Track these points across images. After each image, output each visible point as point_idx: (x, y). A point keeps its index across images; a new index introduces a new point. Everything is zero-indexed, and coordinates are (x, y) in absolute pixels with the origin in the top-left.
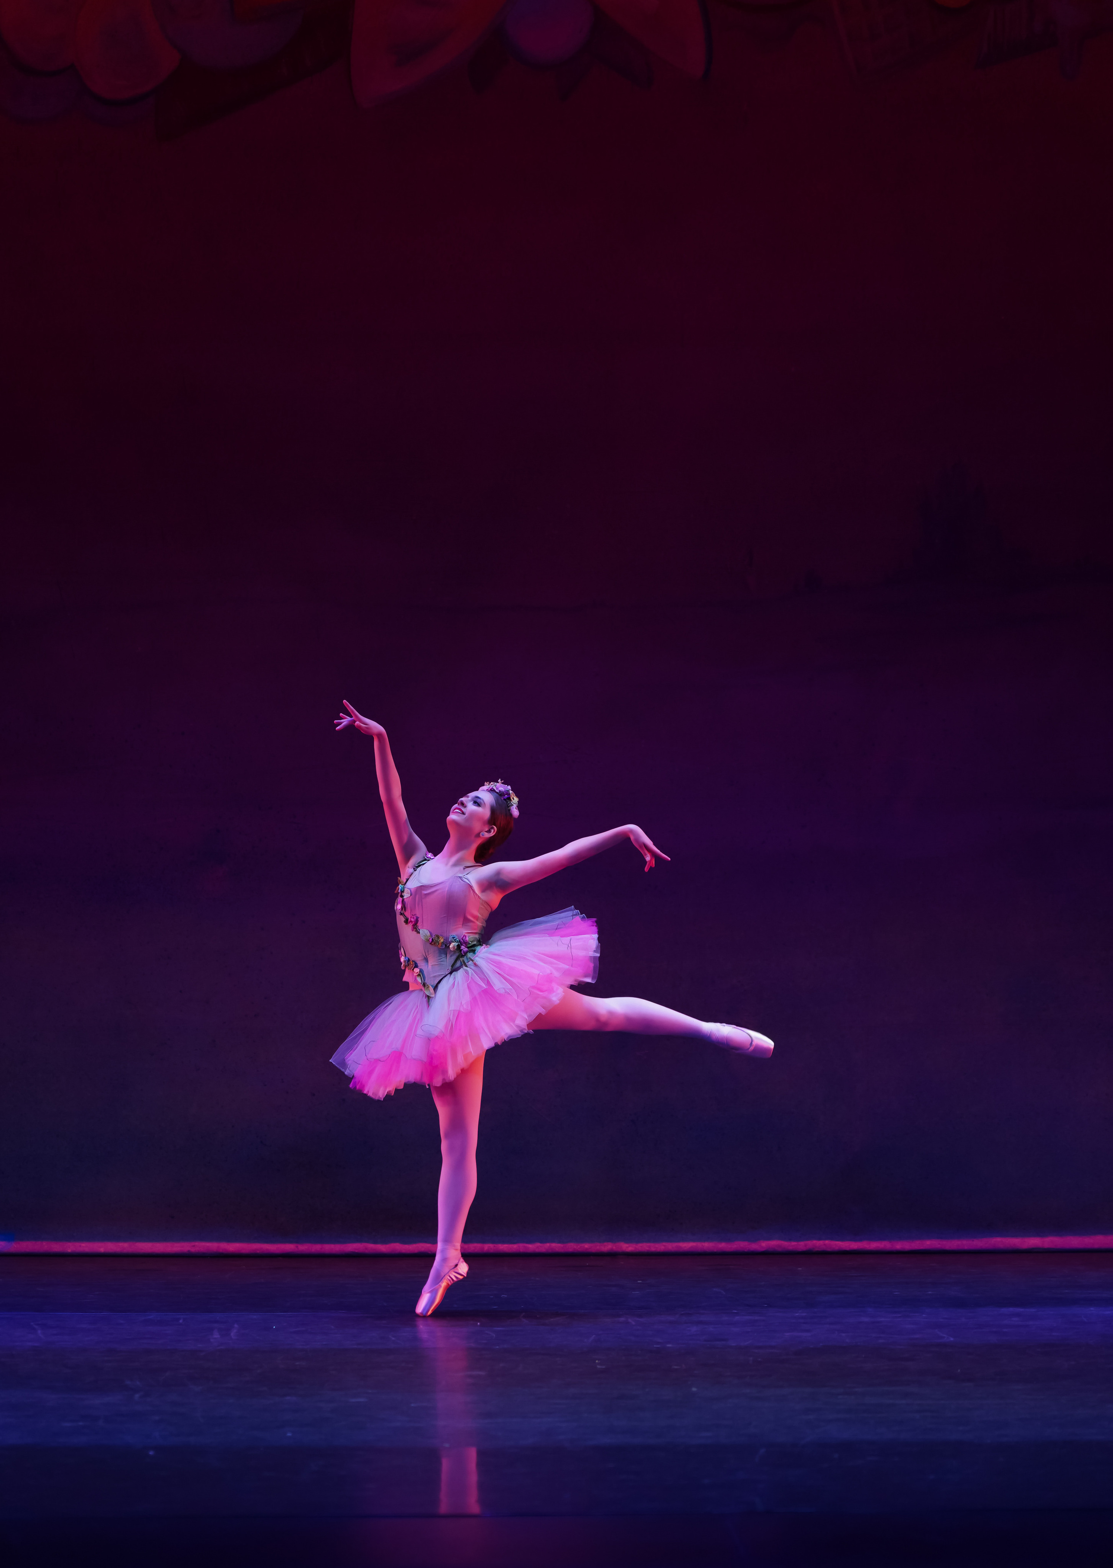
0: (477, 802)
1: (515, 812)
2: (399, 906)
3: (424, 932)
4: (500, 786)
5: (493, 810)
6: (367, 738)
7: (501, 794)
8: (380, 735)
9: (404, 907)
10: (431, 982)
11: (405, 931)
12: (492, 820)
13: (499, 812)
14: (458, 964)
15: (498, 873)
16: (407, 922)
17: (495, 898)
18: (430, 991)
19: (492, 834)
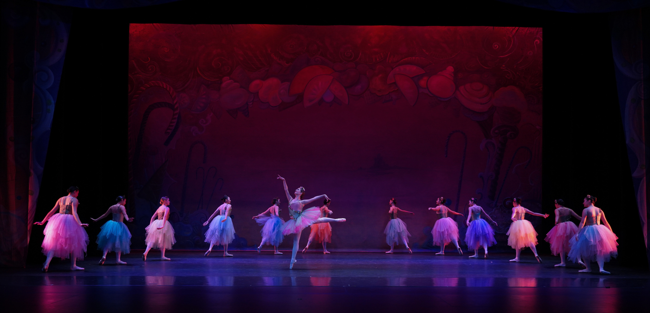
0: (298, 190)
1: (304, 190)
2: (289, 207)
3: (294, 211)
4: (301, 187)
5: (301, 190)
6: (282, 180)
7: (301, 188)
8: (284, 180)
9: (290, 207)
10: (295, 218)
11: (291, 211)
12: (301, 192)
13: (302, 191)
14: (299, 215)
15: (304, 201)
16: (291, 209)
17: (304, 205)
18: (295, 220)
19: (302, 194)
